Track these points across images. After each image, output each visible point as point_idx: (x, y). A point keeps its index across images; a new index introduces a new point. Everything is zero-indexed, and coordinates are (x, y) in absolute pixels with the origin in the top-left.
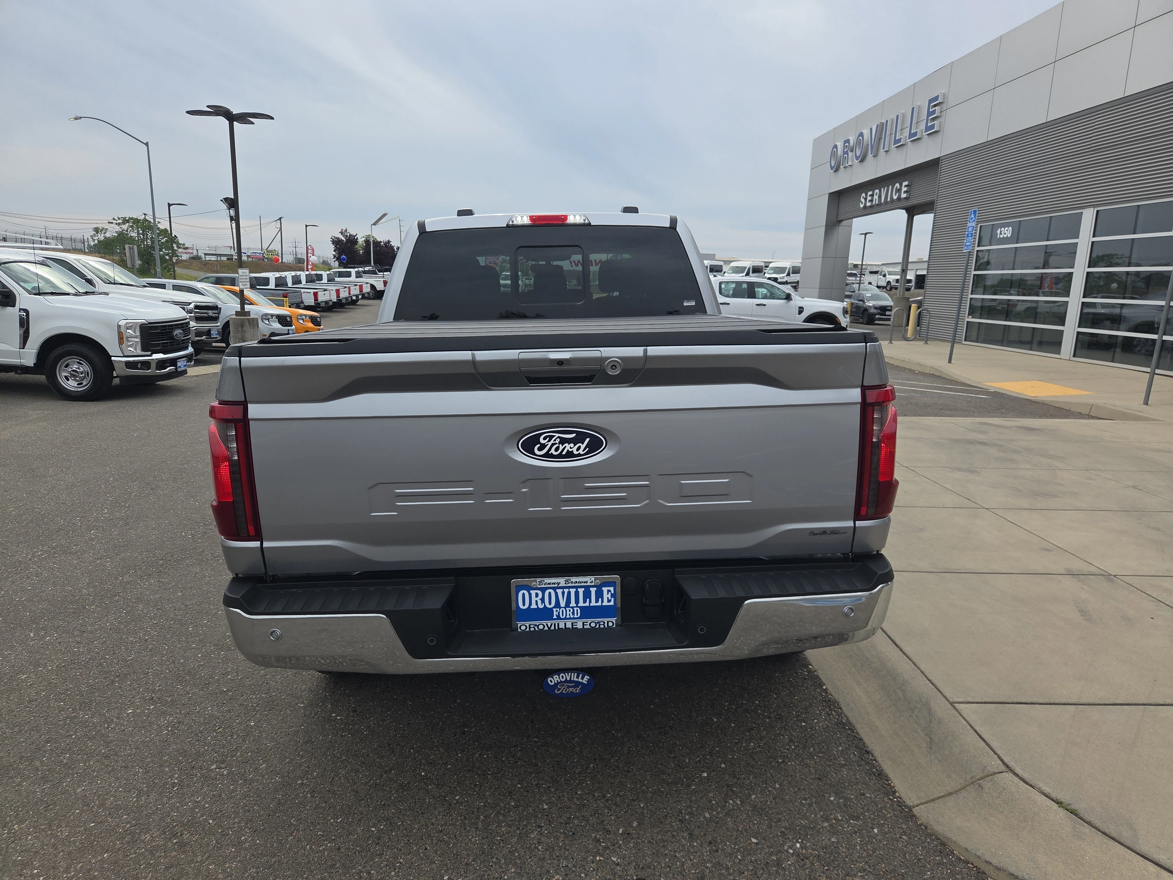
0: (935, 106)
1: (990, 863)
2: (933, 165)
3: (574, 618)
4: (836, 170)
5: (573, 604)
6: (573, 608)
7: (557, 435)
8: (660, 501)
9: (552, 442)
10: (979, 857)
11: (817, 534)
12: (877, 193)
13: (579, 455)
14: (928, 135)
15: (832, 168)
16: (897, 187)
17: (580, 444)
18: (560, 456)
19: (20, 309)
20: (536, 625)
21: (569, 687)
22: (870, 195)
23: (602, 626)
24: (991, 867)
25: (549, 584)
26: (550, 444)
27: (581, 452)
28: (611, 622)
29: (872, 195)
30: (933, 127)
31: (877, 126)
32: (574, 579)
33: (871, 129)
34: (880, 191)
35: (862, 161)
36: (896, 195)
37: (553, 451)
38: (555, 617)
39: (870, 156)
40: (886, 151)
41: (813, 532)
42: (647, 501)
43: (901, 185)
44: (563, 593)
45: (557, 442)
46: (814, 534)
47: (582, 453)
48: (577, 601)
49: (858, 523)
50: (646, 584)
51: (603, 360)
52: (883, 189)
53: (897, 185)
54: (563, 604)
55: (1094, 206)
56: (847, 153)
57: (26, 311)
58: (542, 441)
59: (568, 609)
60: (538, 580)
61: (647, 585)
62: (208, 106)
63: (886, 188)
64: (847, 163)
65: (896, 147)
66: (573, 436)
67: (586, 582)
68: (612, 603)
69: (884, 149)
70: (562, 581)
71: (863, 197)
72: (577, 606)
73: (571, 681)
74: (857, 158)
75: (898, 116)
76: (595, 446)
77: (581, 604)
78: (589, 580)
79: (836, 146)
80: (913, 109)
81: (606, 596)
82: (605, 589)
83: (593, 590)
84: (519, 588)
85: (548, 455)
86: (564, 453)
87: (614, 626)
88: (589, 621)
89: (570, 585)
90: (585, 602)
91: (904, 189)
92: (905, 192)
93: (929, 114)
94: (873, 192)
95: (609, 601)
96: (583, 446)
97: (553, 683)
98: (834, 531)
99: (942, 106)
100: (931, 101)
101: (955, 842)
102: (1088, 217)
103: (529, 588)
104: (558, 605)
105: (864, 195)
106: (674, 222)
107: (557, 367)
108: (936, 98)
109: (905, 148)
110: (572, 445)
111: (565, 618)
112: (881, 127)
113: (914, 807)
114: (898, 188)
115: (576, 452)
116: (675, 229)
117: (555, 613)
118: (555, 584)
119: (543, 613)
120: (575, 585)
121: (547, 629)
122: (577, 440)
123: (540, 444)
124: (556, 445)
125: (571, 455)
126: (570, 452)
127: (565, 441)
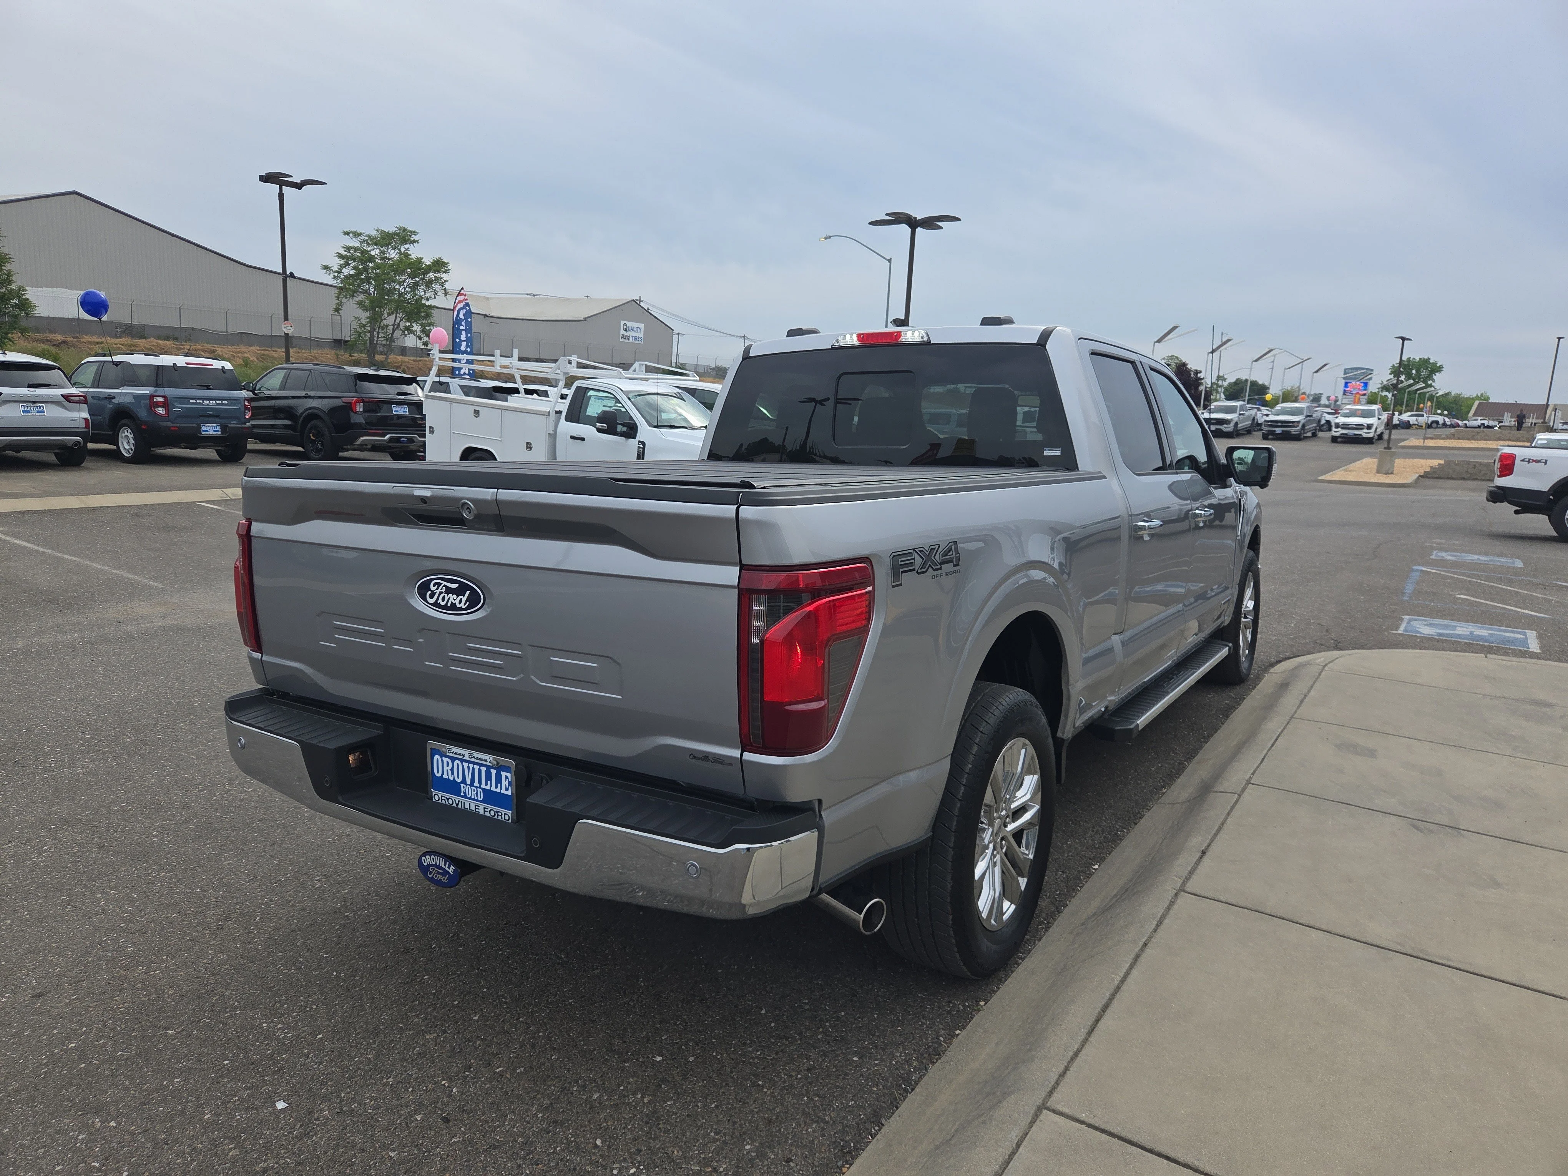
3: (478, 801)
5: (476, 784)
6: (476, 788)
7: (444, 583)
8: (533, 677)
9: (439, 590)
11: (699, 759)
13: (461, 609)
17: (461, 597)
18: (445, 607)
19: (639, 441)
20: (446, 798)
21: (438, 873)
23: (500, 818)
25: (456, 753)
26: (438, 591)
27: (462, 605)
28: (506, 814)
32: (477, 754)
37: (440, 601)
38: (462, 794)
41: (694, 755)
42: (522, 675)
44: (469, 767)
45: (443, 591)
46: (695, 757)
47: (464, 607)
48: (480, 781)
49: (748, 756)
51: (457, 500)
54: (468, 782)
57: (643, 443)
58: (432, 587)
59: (473, 788)
60: (448, 746)
62: (887, 215)
66: (456, 586)
67: (486, 761)
68: (509, 793)
70: (466, 752)
72: (480, 787)
73: (439, 867)
76: (474, 601)
77: (483, 786)
78: (489, 758)
81: (505, 783)
82: (504, 774)
83: (493, 772)
84: (435, 752)
85: (436, 604)
86: (449, 605)
87: (510, 821)
88: (490, 807)
89: (472, 760)
90: (486, 784)
95: (507, 790)
96: (464, 599)
97: (425, 864)
98: (719, 759)
103: (443, 755)
104: (464, 780)
106: (1045, 336)
107: (424, 506)
110: (455, 596)
111: (471, 798)
115: (459, 606)
116: (1044, 346)
117: (462, 790)
118: (460, 754)
119: (453, 787)
120: (476, 761)
121: (454, 805)
122: (459, 592)
123: (430, 590)
124: (443, 595)
125: (453, 607)
126: (453, 605)
127: (449, 591)
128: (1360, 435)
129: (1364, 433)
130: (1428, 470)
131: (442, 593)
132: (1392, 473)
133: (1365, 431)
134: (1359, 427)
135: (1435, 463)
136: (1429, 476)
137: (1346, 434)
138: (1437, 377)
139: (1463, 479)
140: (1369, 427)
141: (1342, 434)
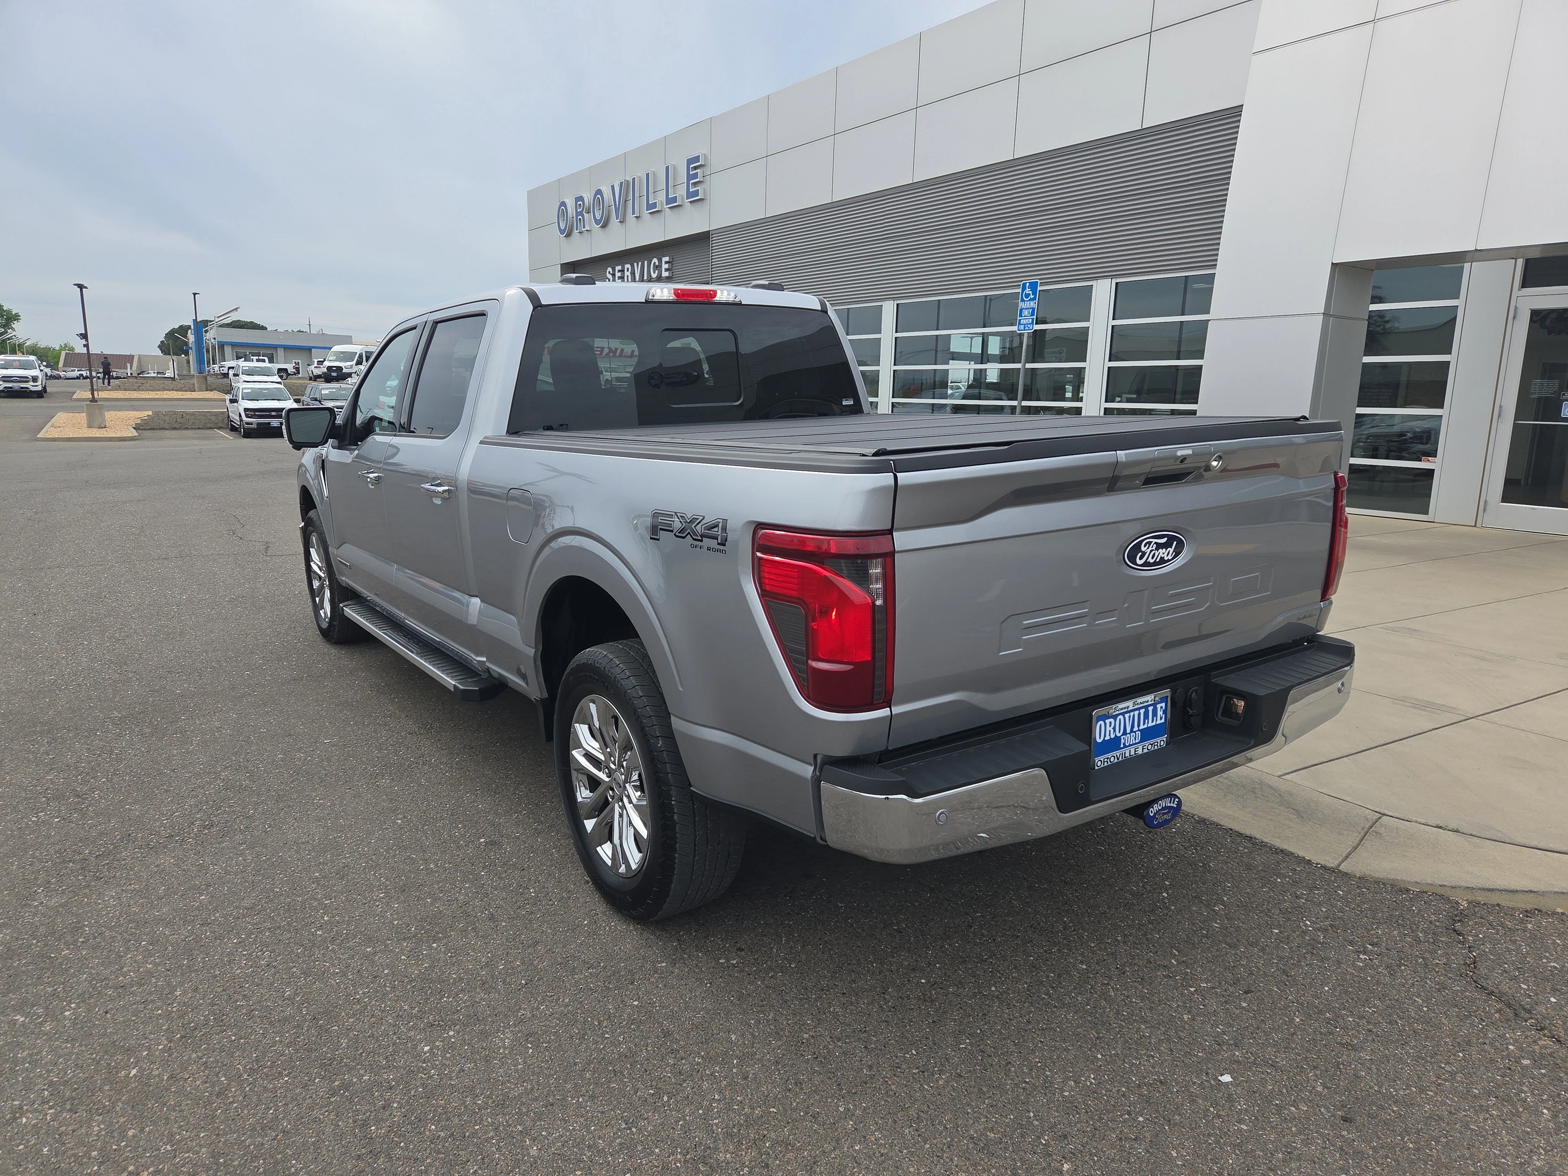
0: (695, 168)
1: (1445, 886)
2: (702, 239)
3: (1136, 744)
4: (568, 235)
5: (1136, 729)
6: (1135, 732)
7: (1154, 540)
8: (1216, 602)
9: (1150, 548)
10: (1432, 884)
11: (1301, 619)
12: (628, 269)
13: (1169, 560)
14: (691, 202)
15: (562, 232)
16: (655, 263)
17: (1169, 549)
18: (1155, 564)
20: (1108, 758)
21: (1163, 814)
22: (619, 271)
23: (1156, 748)
24: (1448, 889)
25: (1122, 709)
26: (1149, 550)
27: (1170, 557)
28: (1163, 740)
29: (622, 271)
30: (696, 193)
31: (621, 183)
32: (1139, 700)
33: (613, 187)
34: (633, 266)
35: (604, 226)
36: (654, 273)
37: (1150, 559)
38: (1123, 746)
39: (614, 221)
40: (636, 217)
41: (1299, 618)
42: (1209, 601)
43: (660, 261)
44: (1130, 717)
45: (1153, 548)
48: (1139, 726)
49: (1322, 604)
50: (1192, 693)
52: (635, 264)
53: (655, 260)
54: (1129, 730)
55: (894, 299)
56: (581, 214)
58: (1143, 549)
59: (1132, 735)
60: (1116, 706)
61: (1194, 694)
63: (640, 263)
64: (584, 227)
65: (650, 213)
66: (1164, 540)
67: (1148, 702)
68: (1163, 721)
69: (633, 213)
70: (1129, 704)
71: (609, 272)
72: (1139, 730)
73: (1165, 808)
74: (597, 222)
75: (648, 175)
76: (1179, 550)
77: (1142, 726)
78: (1149, 698)
79: (563, 204)
80: (667, 168)
81: (1159, 713)
82: (1159, 706)
83: (1151, 709)
84: (1098, 719)
85: (1146, 564)
86: (1158, 560)
87: (1164, 745)
88: (1147, 744)
89: (1136, 707)
90: (1144, 724)
91: (665, 266)
92: (666, 270)
93: (690, 177)
94: (623, 267)
95: (1161, 718)
96: (1171, 551)
97: (1153, 814)
98: (1310, 614)
99: (704, 169)
100: (690, 161)
101: (1402, 880)
102: (889, 310)
103: (1105, 718)
104: (1125, 733)
105: (610, 269)
108: (697, 159)
109: (662, 215)
110: (1164, 550)
111: (1130, 745)
112: (627, 187)
113: (1339, 866)
114: (657, 264)
115: (1166, 558)
117: (1123, 741)
118: (1125, 708)
119: (1114, 744)
120: (1139, 706)
121: (1116, 760)
122: (1165, 546)
123: (1141, 551)
124: (1154, 552)
125: (1162, 561)
126: (1162, 558)
127: (1159, 546)
128: (27, 388)
129: (30, 385)
130: (139, 422)
131: (1151, 551)
132: (105, 427)
133: (32, 383)
134: (24, 379)
135: (147, 413)
136: (141, 428)
137: (11, 388)
138: (15, 325)
139: (175, 429)
140: (35, 379)
141: (5, 388)
